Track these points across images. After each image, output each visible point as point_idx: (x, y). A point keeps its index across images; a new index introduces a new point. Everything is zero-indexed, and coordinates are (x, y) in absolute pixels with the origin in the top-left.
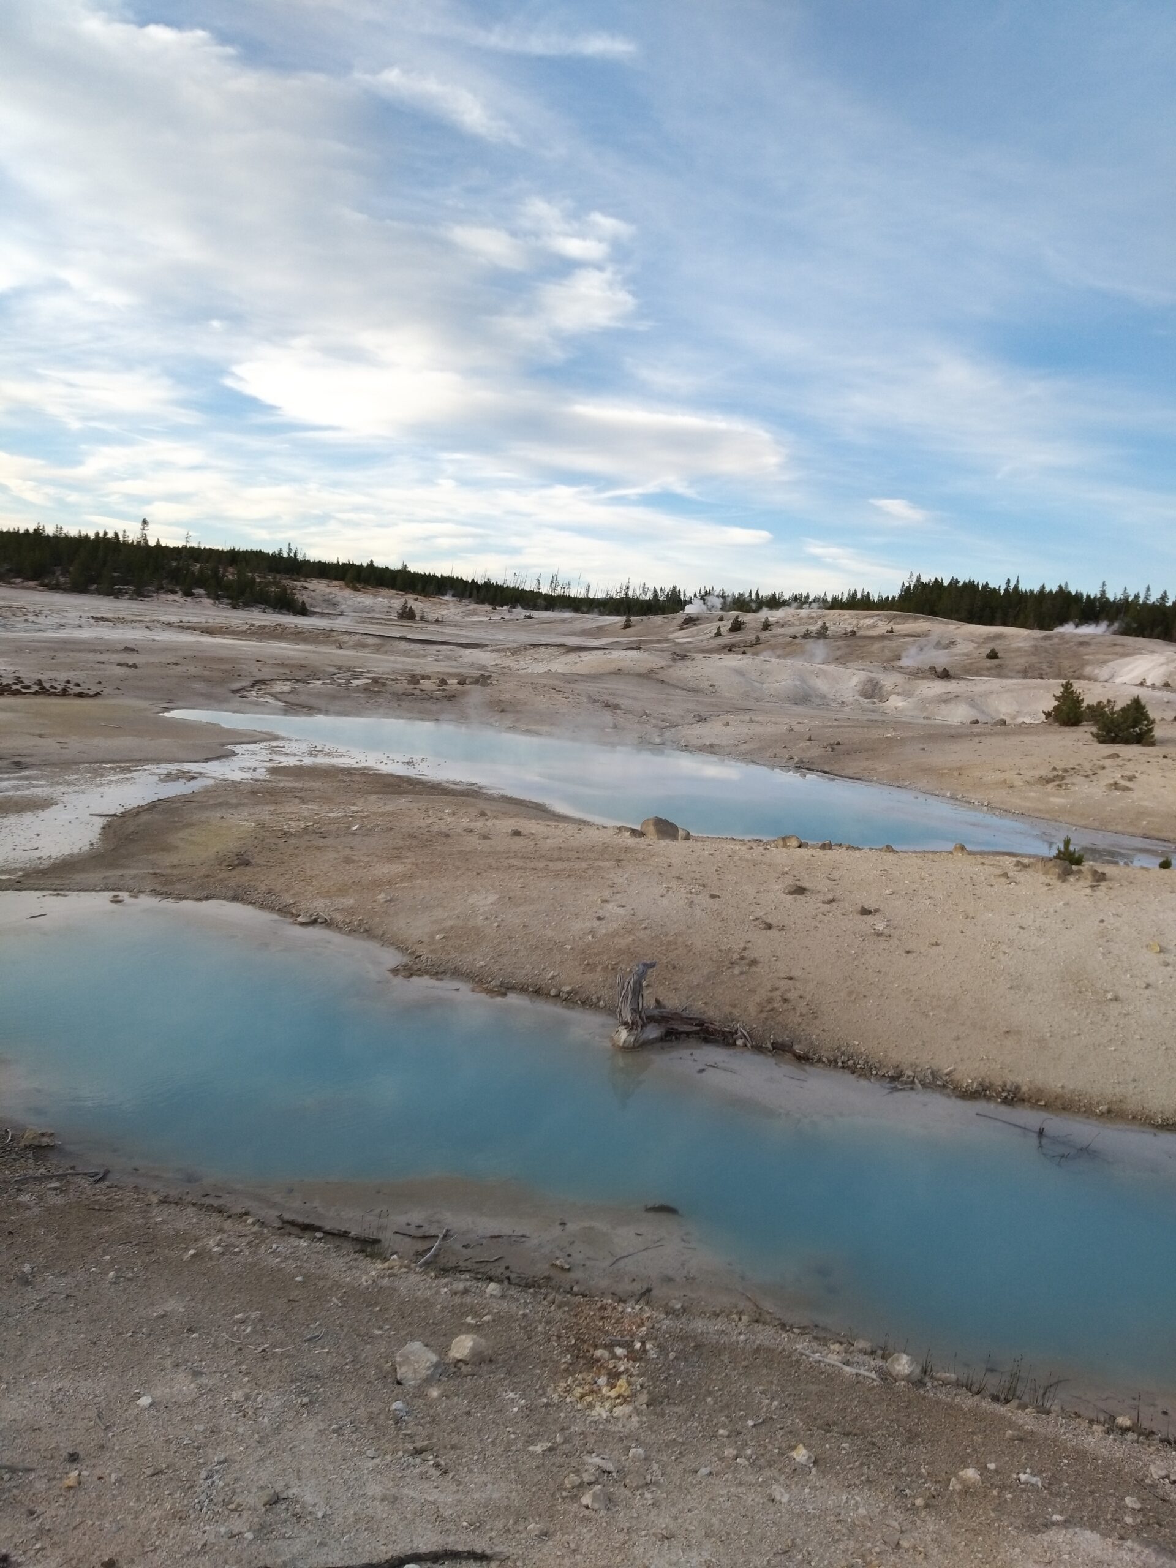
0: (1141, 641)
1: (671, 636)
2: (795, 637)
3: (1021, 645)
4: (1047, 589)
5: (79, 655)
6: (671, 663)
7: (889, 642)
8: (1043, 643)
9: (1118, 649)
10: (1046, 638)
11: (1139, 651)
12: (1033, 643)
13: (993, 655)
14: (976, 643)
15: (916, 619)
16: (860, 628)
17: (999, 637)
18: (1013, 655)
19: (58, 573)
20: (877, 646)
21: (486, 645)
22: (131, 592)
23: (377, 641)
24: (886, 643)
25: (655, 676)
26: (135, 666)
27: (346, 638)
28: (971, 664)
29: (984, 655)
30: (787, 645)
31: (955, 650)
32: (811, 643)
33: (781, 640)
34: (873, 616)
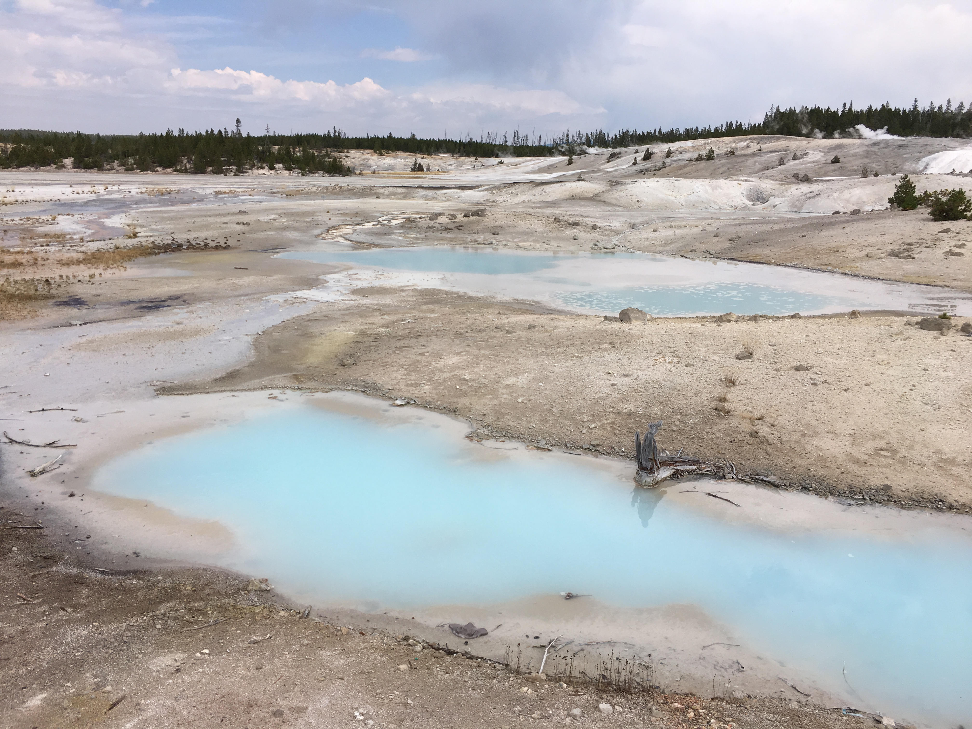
1: (602, 167)
2: (691, 160)
3: (856, 151)
4: (874, 108)
5: (209, 219)
6: (608, 188)
7: (759, 157)
11: (945, 148)
12: (865, 148)
13: (836, 161)
14: (823, 152)
15: (778, 139)
16: (737, 149)
17: (839, 146)
18: (851, 159)
19: (185, 161)
20: (751, 161)
21: (478, 187)
22: (234, 170)
23: (403, 190)
24: (757, 158)
25: (598, 198)
26: (247, 224)
27: (382, 190)
28: (820, 168)
29: (830, 161)
30: (685, 166)
31: (807, 159)
32: (703, 164)
33: (681, 163)
34: (746, 140)
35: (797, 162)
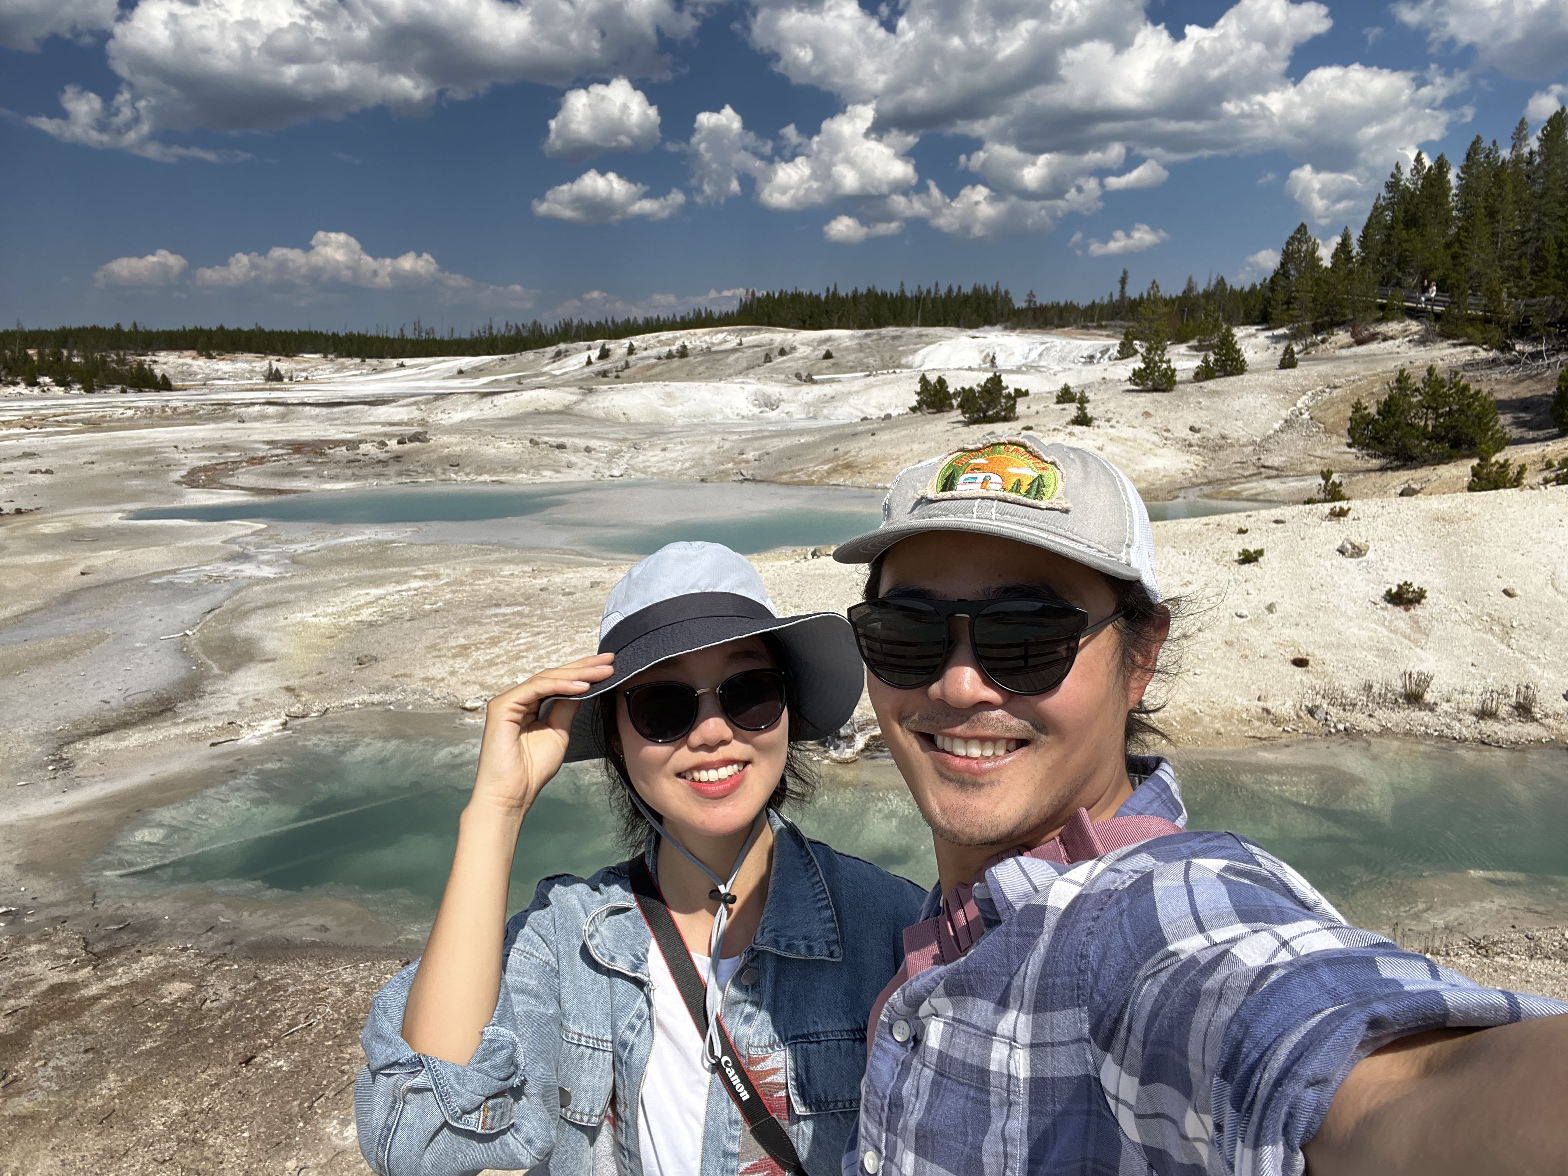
0: (939, 330)
1: (547, 369)
2: (660, 358)
3: (849, 343)
4: (859, 292)
6: (581, 397)
7: (741, 353)
8: (864, 341)
9: (925, 339)
10: (867, 335)
11: (940, 338)
12: (857, 341)
13: (828, 356)
14: (812, 346)
15: (759, 330)
16: (712, 343)
17: (829, 339)
18: (844, 353)
20: (731, 358)
24: (738, 354)
26: (53, 472)
28: (812, 365)
29: (821, 356)
30: (653, 366)
31: (796, 355)
32: (676, 362)
33: (647, 362)
34: (723, 332)
35: (785, 358)
